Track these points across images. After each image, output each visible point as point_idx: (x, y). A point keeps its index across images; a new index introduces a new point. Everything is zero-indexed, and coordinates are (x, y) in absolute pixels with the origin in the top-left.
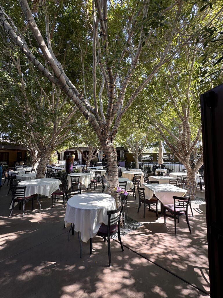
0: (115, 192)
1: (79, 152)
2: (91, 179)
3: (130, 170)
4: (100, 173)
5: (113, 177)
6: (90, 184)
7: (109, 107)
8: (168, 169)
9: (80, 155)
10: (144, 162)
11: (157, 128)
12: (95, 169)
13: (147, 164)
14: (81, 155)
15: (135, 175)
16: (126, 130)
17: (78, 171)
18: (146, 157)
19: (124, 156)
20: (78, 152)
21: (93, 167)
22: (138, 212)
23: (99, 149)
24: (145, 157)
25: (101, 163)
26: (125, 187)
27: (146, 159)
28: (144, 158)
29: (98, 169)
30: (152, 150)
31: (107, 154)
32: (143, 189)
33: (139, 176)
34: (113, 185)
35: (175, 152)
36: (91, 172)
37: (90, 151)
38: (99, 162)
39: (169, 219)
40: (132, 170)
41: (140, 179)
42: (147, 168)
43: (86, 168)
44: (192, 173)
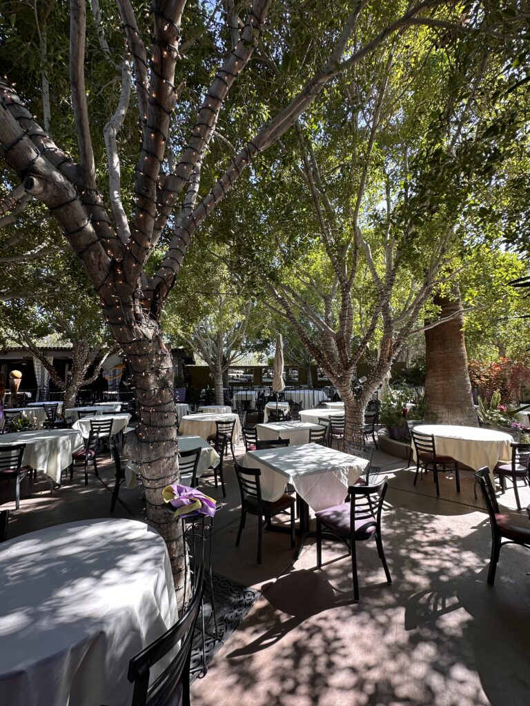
0: (165, 505)
1: (37, 365)
2: (73, 449)
3: (202, 412)
4: (111, 424)
5: (155, 448)
6: (71, 466)
7: (148, 153)
8: (291, 403)
9: (42, 374)
10: (235, 388)
11: (278, 298)
12: (94, 412)
13: (244, 393)
14: (46, 376)
15: (217, 422)
16: (194, 300)
17: (26, 426)
18: (238, 376)
19: (184, 374)
20: (35, 363)
21: (88, 408)
22: (237, 543)
23: (108, 354)
24: (235, 375)
25: (114, 393)
26: (195, 467)
27: (237, 380)
28: (233, 378)
29: (105, 413)
30: (251, 359)
31: (136, 360)
32: (256, 472)
33: (228, 425)
34: (155, 477)
35: (321, 360)
36: (76, 426)
37: (79, 359)
38: (110, 393)
39: (329, 547)
40: (207, 411)
41: (232, 433)
42: (242, 401)
43: (63, 410)
44: (356, 410)
